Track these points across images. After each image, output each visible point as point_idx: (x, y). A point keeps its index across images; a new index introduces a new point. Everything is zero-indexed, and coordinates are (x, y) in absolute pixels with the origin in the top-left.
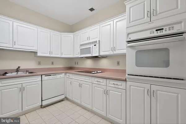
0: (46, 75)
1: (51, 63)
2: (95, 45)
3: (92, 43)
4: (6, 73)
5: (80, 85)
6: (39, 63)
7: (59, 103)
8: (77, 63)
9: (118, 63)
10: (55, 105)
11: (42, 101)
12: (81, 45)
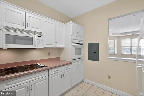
3: (35, 33)
9: (49, 54)
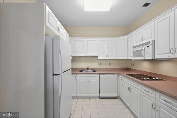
0: (103, 74)
1: (109, 64)
2: (147, 47)
3: (145, 44)
4: (83, 70)
5: (130, 89)
6: (100, 64)
7: (113, 100)
8: (134, 65)
10: (109, 100)
11: (99, 93)
12: (134, 47)
